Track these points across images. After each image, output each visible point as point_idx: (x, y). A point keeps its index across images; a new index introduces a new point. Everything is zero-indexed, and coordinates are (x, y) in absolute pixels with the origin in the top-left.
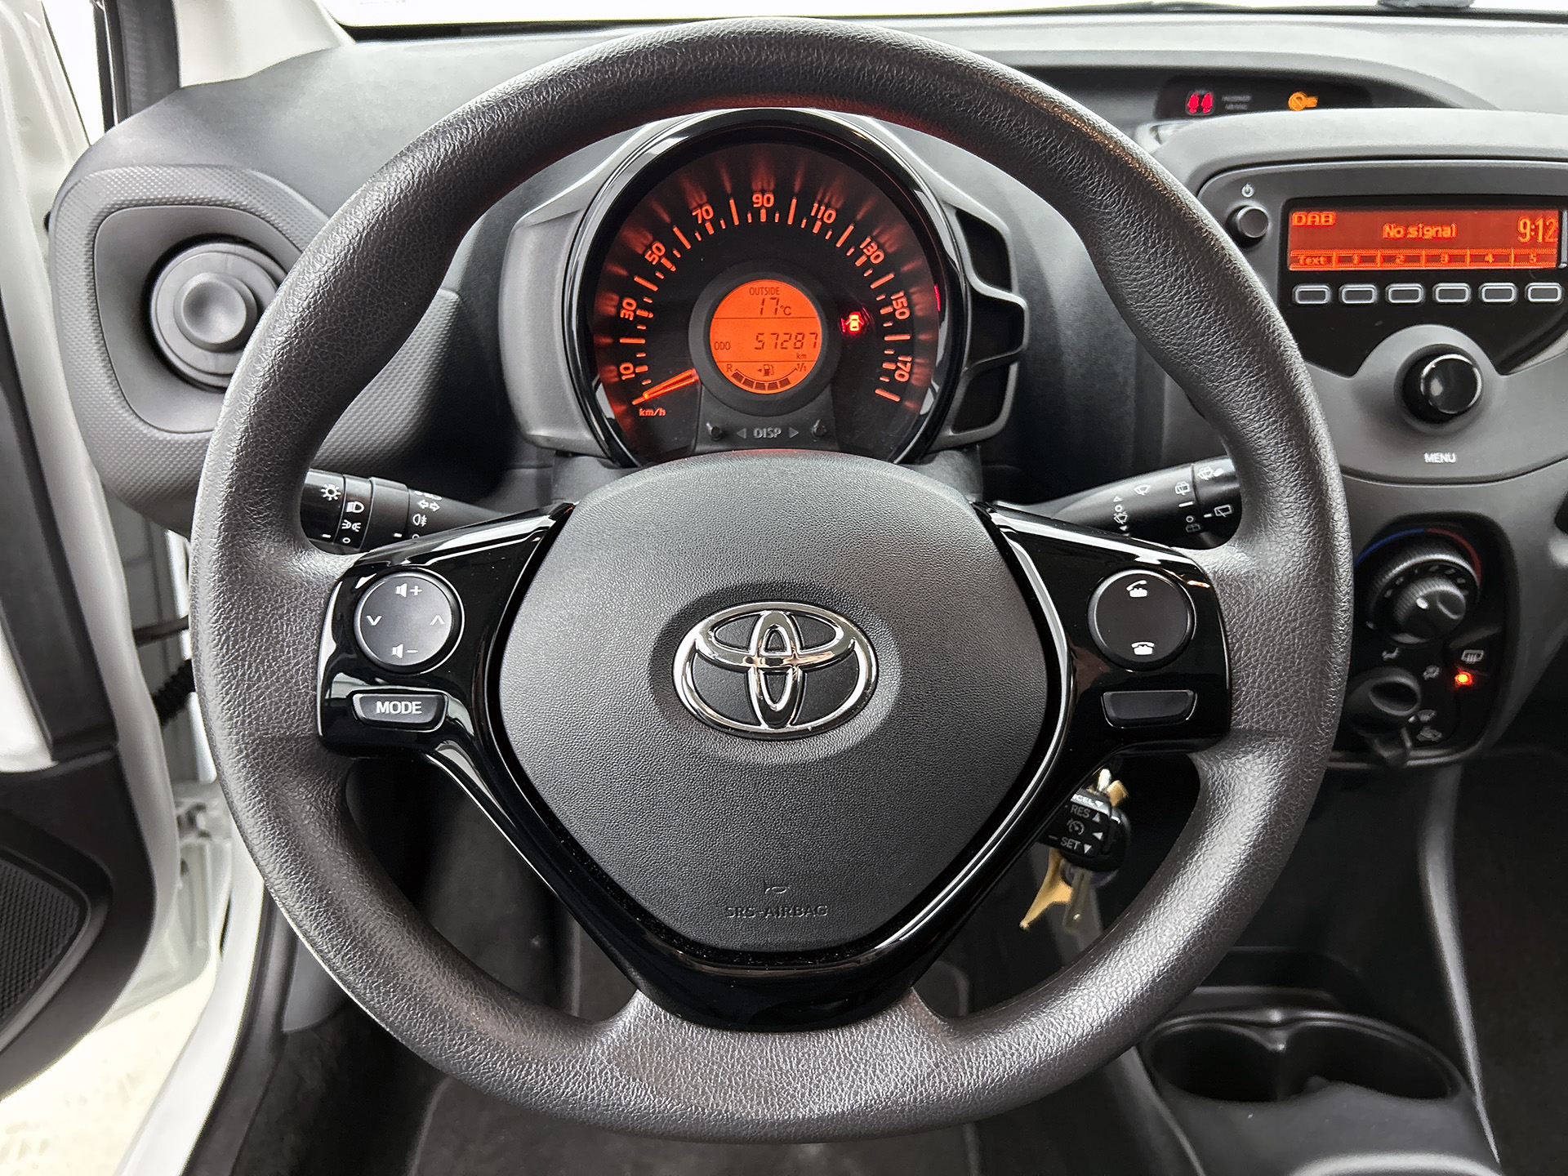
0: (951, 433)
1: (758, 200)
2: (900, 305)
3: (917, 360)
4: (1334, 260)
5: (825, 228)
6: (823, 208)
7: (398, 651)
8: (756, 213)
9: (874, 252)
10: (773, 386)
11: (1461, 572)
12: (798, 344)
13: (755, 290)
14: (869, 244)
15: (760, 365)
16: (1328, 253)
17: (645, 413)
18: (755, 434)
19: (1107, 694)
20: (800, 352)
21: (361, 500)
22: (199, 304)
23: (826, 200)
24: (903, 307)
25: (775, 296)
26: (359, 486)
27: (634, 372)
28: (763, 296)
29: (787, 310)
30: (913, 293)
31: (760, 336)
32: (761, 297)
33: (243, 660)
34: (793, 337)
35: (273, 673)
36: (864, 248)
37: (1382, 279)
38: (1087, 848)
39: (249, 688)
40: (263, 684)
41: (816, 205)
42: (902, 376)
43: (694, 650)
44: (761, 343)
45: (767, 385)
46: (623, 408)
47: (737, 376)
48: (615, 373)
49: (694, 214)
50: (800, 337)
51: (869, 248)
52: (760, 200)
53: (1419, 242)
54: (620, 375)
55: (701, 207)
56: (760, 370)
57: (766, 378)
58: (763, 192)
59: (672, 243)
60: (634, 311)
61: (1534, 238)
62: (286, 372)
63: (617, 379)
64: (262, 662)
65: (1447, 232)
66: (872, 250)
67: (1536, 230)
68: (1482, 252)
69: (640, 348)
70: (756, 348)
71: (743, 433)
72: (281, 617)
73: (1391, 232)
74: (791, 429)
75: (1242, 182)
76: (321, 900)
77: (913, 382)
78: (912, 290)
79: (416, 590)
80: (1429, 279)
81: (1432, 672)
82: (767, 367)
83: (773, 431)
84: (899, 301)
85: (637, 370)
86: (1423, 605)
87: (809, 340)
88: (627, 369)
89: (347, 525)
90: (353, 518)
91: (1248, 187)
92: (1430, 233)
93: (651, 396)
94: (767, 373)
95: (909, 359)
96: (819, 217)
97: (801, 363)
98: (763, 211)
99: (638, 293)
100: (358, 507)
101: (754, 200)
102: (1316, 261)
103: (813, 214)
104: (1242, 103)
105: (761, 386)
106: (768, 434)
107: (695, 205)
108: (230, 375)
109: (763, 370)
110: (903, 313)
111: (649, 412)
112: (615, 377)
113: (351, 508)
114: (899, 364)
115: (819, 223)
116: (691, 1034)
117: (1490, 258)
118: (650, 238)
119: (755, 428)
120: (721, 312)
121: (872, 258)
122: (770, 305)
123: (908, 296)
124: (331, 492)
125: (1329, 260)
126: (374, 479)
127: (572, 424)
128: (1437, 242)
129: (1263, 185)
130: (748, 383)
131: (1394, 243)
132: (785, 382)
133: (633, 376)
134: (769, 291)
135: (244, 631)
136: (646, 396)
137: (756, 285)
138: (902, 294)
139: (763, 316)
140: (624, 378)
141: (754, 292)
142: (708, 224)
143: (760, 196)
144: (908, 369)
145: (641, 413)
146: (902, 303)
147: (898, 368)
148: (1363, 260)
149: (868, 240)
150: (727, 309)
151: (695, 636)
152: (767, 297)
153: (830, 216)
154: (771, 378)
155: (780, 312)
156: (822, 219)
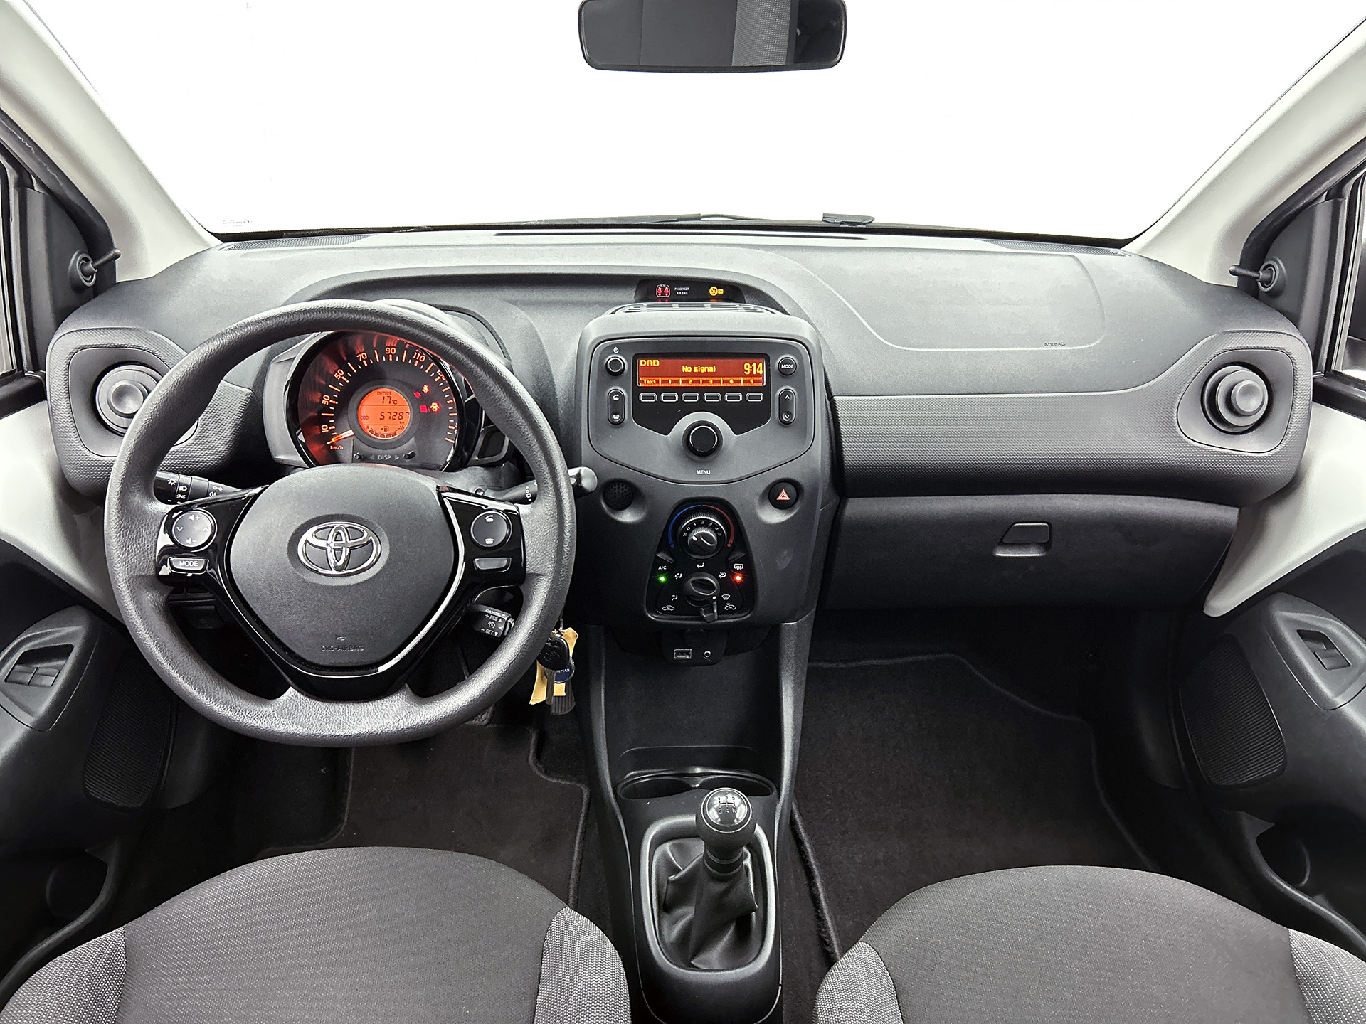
0: (477, 458)
4: (660, 382)
5: (420, 364)
6: (419, 355)
7: (189, 541)
8: (387, 357)
10: (388, 436)
11: (715, 525)
12: (401, 417)
15: (382, 427)
16: (657, 379)
17: (333, 448)
18: (379, 458)
19: (476, 560)
20: (401, 421)
21: (186, 485)
22: (121, 394)
25: (389, 395)
26: (186, 479)
27: (328, 429)
28: (384, 395)
29: (395, 402)
31: (382, 414)
32: (382, 396)
33: (126, 544)
34: (398, 414)
35: (138, 549)
36: (439, 373)
37: (680, 391)
38: (496, 633)
39: (128, 555)
40: (134, 554)
41: (416, 353)
43: (307, 541)
44: (383, 417)
45: (385, 435)
46: (322, 446)
47: (372, 431)
49: (357, 357)
50: (401, 414)
52: (389, 351)
53: (699, 374)
54: (321, 430)
55: (361, 353)
56: (382, 429)
57: (385, 433)
58: (390, 347)
59: (347, 370)
60: (329, 401)
61: (752, 372)
62: (147, 431)
64: (134, 545)
65: (711, 369)
67: (752, 368)
68: (728, 379)
69: (331, 418)
70: (381, 419)
71: (373, 458)
72: (142, 528)
73: (686, 369)
74: (395, 456)
75: (614, 346)
76: (154, 641)
79: (198, 518)
80: (701, 391)
81: (723, 575)
82: (385, 428)
83: (387, 457)
85: (330, 428)
86: (695, 539)
87: (405, 416)
88: (325, 427)
89: (179, 496)
90: (182, 493)
91: (616, 348)
92: (703, 370)
93: (336, 440)
94: (385, 430)
96: (417, 359)
97: (401, 426)
98: (391, 356)
99: (330, 392)
100: (184, 488)
101: (386, 351)
102: (652, 382)
103: (414, 357)
104: (686, 291)
105: (382, 436)
106: (384, 458)
108: (127, 428)
111: (335, 448)
112: (318, 431)
113: (181, 488)
115: (417, 362)
116: (311, 703)
117: (732, 381)
118: (337, 367)
119: (379, 455)
120: (364, 402)
122: (387, 399)
124: (172, 481)
125: (657, 382)
126: (193, 477)
127: (294, 454)
128: (707, 374)
129: (623, 348)
130: (377, 434)
131: (687, 375)
132: (394, 434)
133: (328, 431)
134: (386, 393)
135: (126, 532)
136: (333, 440)
137: (382, 390)
139: (384, 404)
140: (323, 432)
143: (389, 349)
145: (331, 448)
148: (673, 382)
150: (367, 401)
151: (308, 535)
152: (386, 396)
153: (422, 358)
154: (387, 432)
155: (392, 403)
156: (419, 360)
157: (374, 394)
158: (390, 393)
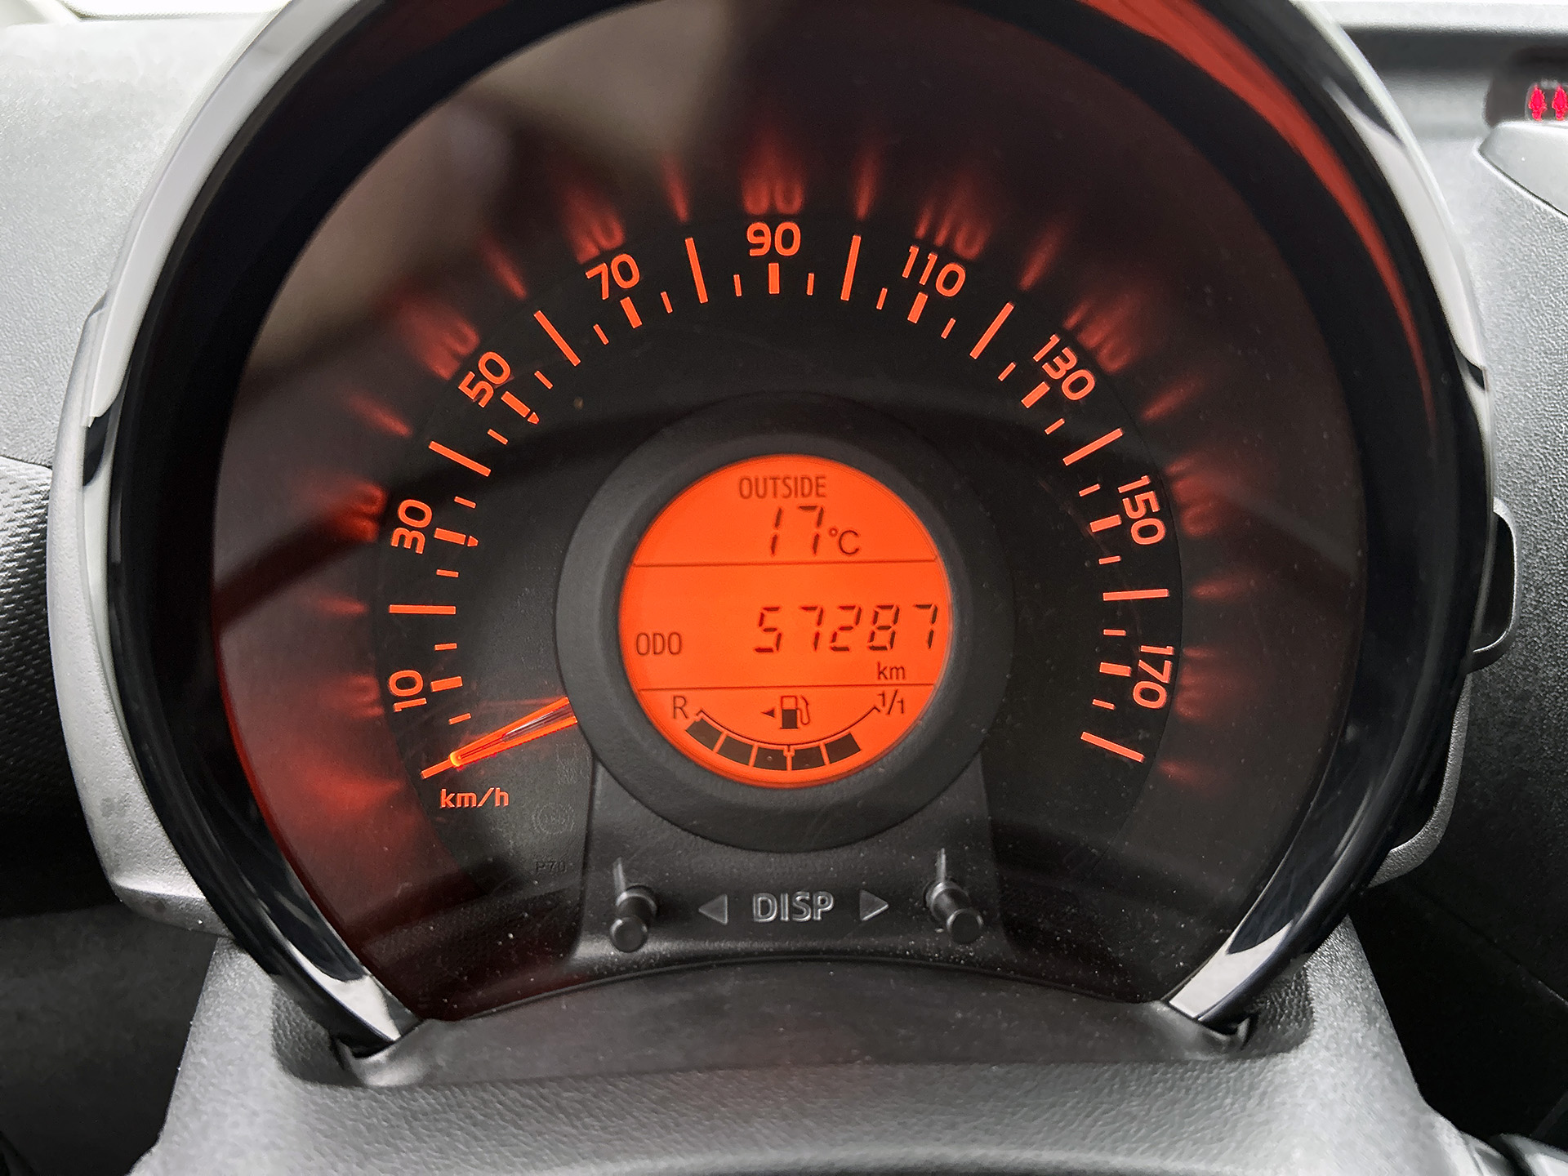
1: (760, 238)
2: (1142, 511)
3: (1190, 653)
5: (938, 309)
6: (933, 258)
8: (755, 272)
9: (1069, 373)
10: (807, 758)
12: (882, 638)
13: (753, 484)
14: (1056, 352)
15: (772, 700)
17: (453, 800)
18: (757, 911)
20: (887, 659)
23: (940, 240)
24: (1149, 514)
25: (812, 500)
27: (426, 692)
28: (780, 502)
29: (850, 543)
30: (1180, 476)
31: (768, 615)
32: (771, 505)
34: (867, 617)
36: (1043, 361)
41: (914, 251)
42: (1150, 695)
44: (774, 635)
45: (789, 755)
47: (704, 731)
48: (373, 695)
49: (589, 275)
50: (886, 617)
51: (1057, 360)
52: (767, 240)
54: (388, 699)
55: (608, 257)
56: (771, 713)
57: (790, 736)
58: (773, 220)
59: (530, 352)
60: (428, 531)
63: (378, 711)
66: (1064, 367)
69: (442, 629)
70: (759, 650)
71: (720, 911)
74: (864, 894)
77: (1183, 709)
78: (1174, 469)
82: (789, 704)
83: (810, 903)
84: (1139, 498)
85: (437, 686)
87: (913, 625)
88: (406, 683)
93: (471, 759)
94: (790, 720)
95: (1169, 651)
96: (923, 281)
97: (889, 692)
98: (774, 269)
99: (438, 483)
101: (751, 238)
103: (906, 274)
105: (772, 758)
106: (794, 911)
107: (592, 251)
109: (778, 713)
110: (1147, 531)
111: (467, 799)
112: (372, 704)
114: (1142, 664)
115: (921, 299)
118: (473, 338)
119: (758, 892)
120: (659, 545)
121: (1065, 387)
122: (799, 527)
123: (1160, 485)
130: (736, 749)
132: (844, 746)
133: (424, 701)
134: (796, 487)
136: (454, 760)
137: (759, 469)
138: (1145, 480)
139: (776, 559)
140: (398, 707)
141: (753, 489)
142: (627, 304)
143: (765, 228)
144: (1165, 678)
145: (445, 800)
146: (1147, 502)
147: (1138, 675)
149: (1055, 340)
152: (790, 506)
153: (950, 280)
154: (801, 736)
155: (828, 545)
156: (930, 288)
157: (725, 485)
158: (817, 484)
